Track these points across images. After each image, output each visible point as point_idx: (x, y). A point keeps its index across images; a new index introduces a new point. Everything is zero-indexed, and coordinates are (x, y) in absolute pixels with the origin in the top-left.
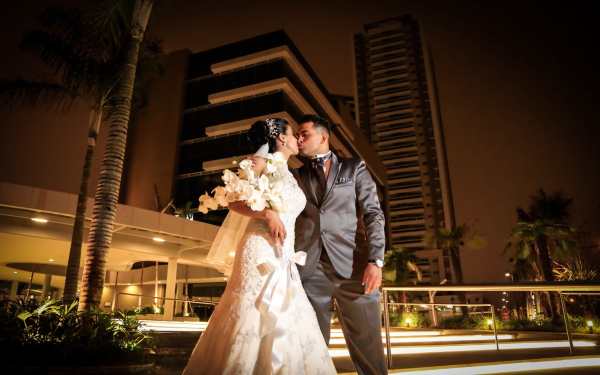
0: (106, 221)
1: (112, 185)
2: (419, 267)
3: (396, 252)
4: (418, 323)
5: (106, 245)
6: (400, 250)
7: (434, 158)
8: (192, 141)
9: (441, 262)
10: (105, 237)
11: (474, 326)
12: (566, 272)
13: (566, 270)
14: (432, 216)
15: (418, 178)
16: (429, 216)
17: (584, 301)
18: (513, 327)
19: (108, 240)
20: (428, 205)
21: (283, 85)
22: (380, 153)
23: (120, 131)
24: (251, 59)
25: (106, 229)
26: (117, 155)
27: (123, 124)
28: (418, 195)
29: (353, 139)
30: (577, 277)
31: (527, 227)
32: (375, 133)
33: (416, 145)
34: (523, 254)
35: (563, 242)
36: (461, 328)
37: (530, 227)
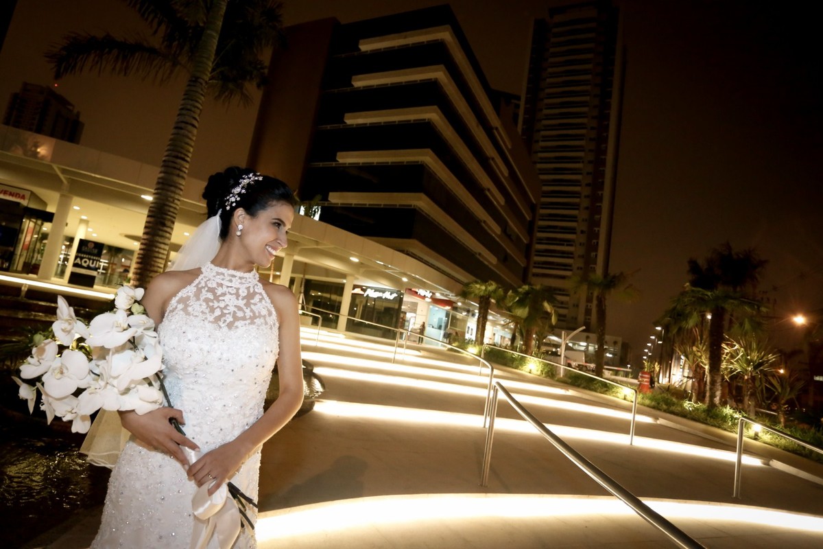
0: (158, 238)
1: (169, 193)
2: (557, 309)
3: (532, 289)
4: (542, 371)
5: (156, 269)
6: (538, 287)
7: (600, 180)
8: (329, 127)
9: (582, 309)
10: (154, 259)
11: (607, 391)
12: (736, 348)
13: (737, 346)
14: (584, 244)
15: (577, 200)
16: (580, 244)
17: (750, 385)
18: (653, 403)
19: (158, 263)
20: (582, 232)
21: (438, 74)
22: (539, 166)
23: (187, 123)
24: (405, 37)
25: (157, 250)
26: (180, 155)
27: (192, 113)
28: (573, 218)
29: (510, 147)
30: (749, 357)
31: (703, 294)
32: (537, 141)
33: (583, 162)
34: (687, 323)
35: (746, 320)
36: (590, 389)
37: (707, 295)
